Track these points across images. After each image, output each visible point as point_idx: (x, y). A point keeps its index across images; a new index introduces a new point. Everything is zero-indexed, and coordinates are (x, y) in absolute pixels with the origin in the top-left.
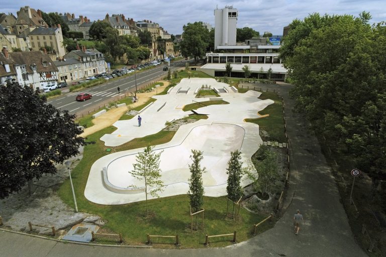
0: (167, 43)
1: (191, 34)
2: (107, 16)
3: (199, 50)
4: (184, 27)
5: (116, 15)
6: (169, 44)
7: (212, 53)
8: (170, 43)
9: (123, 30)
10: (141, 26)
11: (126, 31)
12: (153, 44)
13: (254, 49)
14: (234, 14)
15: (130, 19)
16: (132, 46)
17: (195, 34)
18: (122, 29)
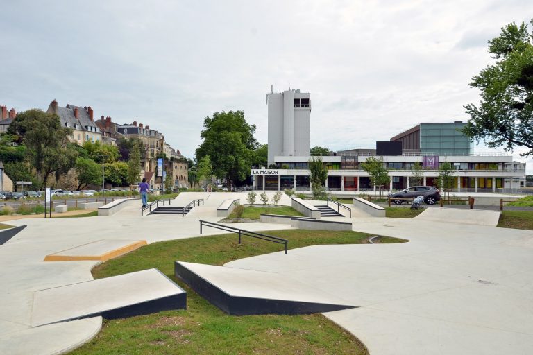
0: (175, 164)
1: (219, 130)
2: (54, 104)
3: (237, 161)
4: (207, 121)
5: (73, 107)
6: (178, 167)
7: (263, 169)
8: (181, 164)
9: (86, 133)
10: (125, 131)
11: (91, 136)
12: (147, 165)
13: (349, 164)
14: (306, 102)
15: (105, 118)
16: (98, 161)
17: (228, 129)
18: (83, 130)
